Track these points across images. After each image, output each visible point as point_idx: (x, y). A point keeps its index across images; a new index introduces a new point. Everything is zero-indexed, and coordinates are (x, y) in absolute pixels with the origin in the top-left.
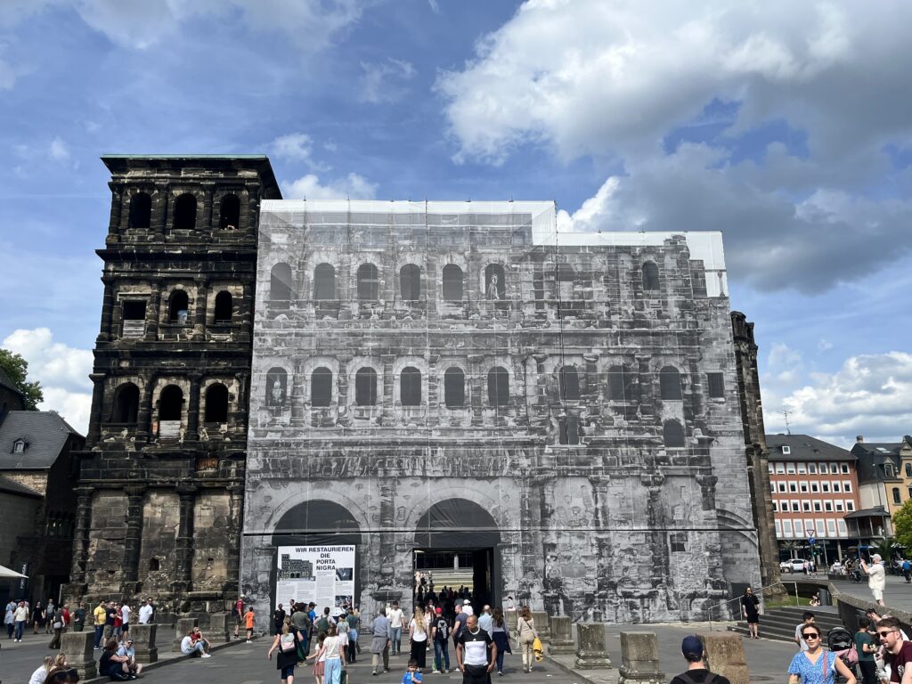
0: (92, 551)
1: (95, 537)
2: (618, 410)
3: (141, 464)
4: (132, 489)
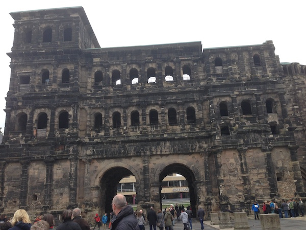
0: (5, 192)
1: (7, 185)
2: (247, 119)
3: (27, 149)
4: (23, 161)
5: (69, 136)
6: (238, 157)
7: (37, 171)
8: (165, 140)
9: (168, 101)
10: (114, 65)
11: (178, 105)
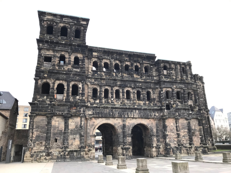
0: (34, 136)
1: (35, 131)
2: (179, 102)
3: (52, 107)
4: (48, 115)
5: (79, 101)
6: (175, 122)
7: (58, 123)
8: (136, 109)
9: (137, 86)
10: (105, 59)
11: (143, 89)
